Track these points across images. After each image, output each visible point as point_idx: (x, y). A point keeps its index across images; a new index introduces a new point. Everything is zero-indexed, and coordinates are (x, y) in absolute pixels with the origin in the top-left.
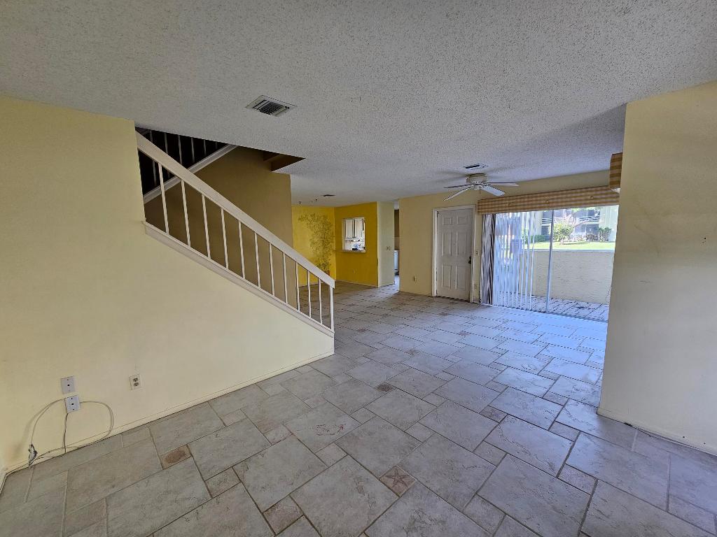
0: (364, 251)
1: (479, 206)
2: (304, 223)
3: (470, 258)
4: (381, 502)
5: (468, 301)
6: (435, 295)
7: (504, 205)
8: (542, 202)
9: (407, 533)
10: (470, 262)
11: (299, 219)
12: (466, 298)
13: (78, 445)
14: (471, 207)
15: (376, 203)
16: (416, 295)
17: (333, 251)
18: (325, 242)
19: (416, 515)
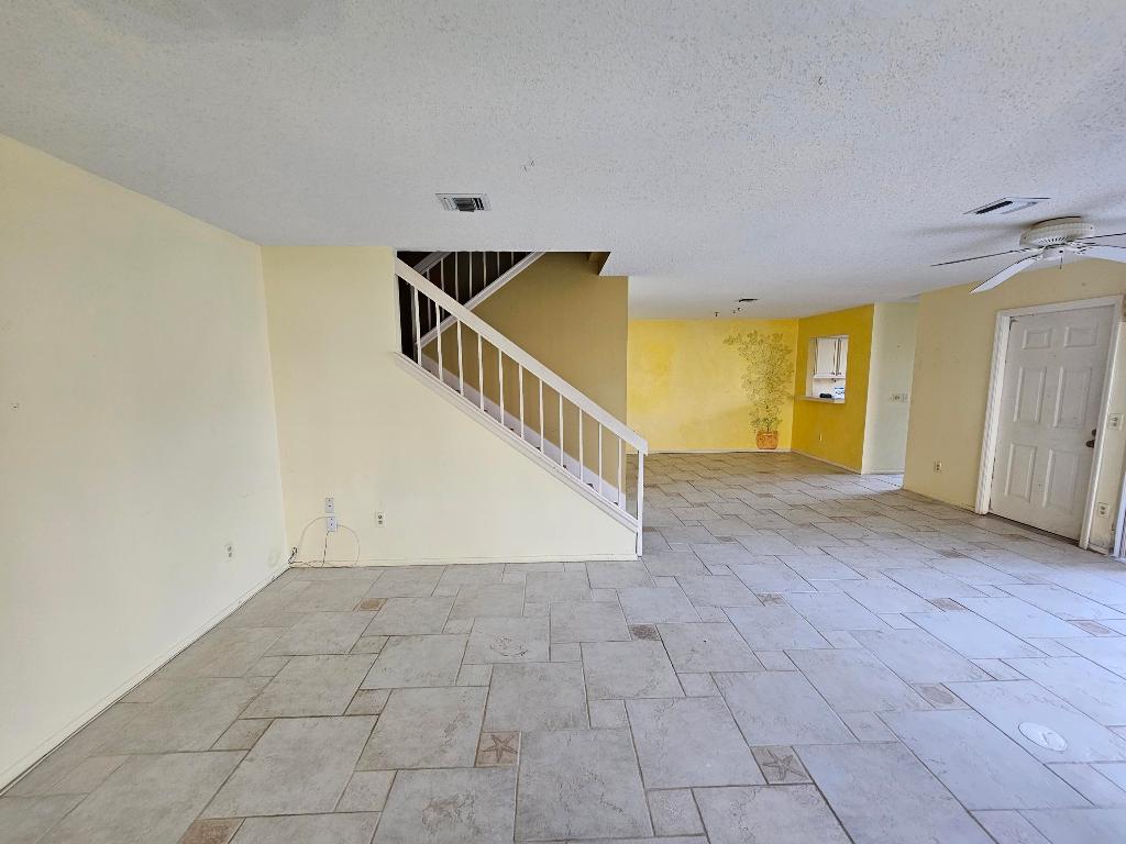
0: (843, 400)
2: (735, 347)
3: (1093, 433)
4: (452, 756)
5: (1075, 542)
6: (985, 510)
9: (430, 806)
10: (1091, 444)
11: (725, 341)
12: (1071, 535)
13: (336, 564)
14: (1108, 301)
15: (872, 305)
16: (934, 502)
17: (790, 398)
18: (772, 382)
19: (461, 798)
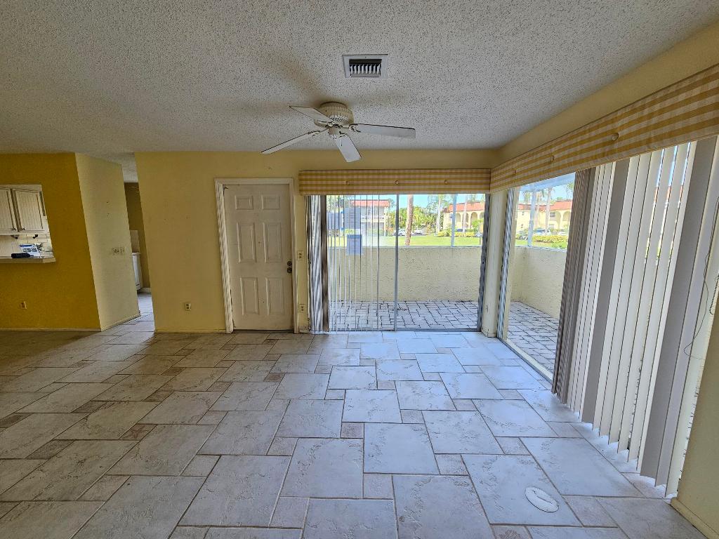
0: (54, 260)
1: (301, 180)
3: (290, 264)
5: (291, 331)
7: (340, 182)
8: (391, 182)
10: (290, 270)
12: (287, 327)
14: (288, 181)
16: (193, 336)
